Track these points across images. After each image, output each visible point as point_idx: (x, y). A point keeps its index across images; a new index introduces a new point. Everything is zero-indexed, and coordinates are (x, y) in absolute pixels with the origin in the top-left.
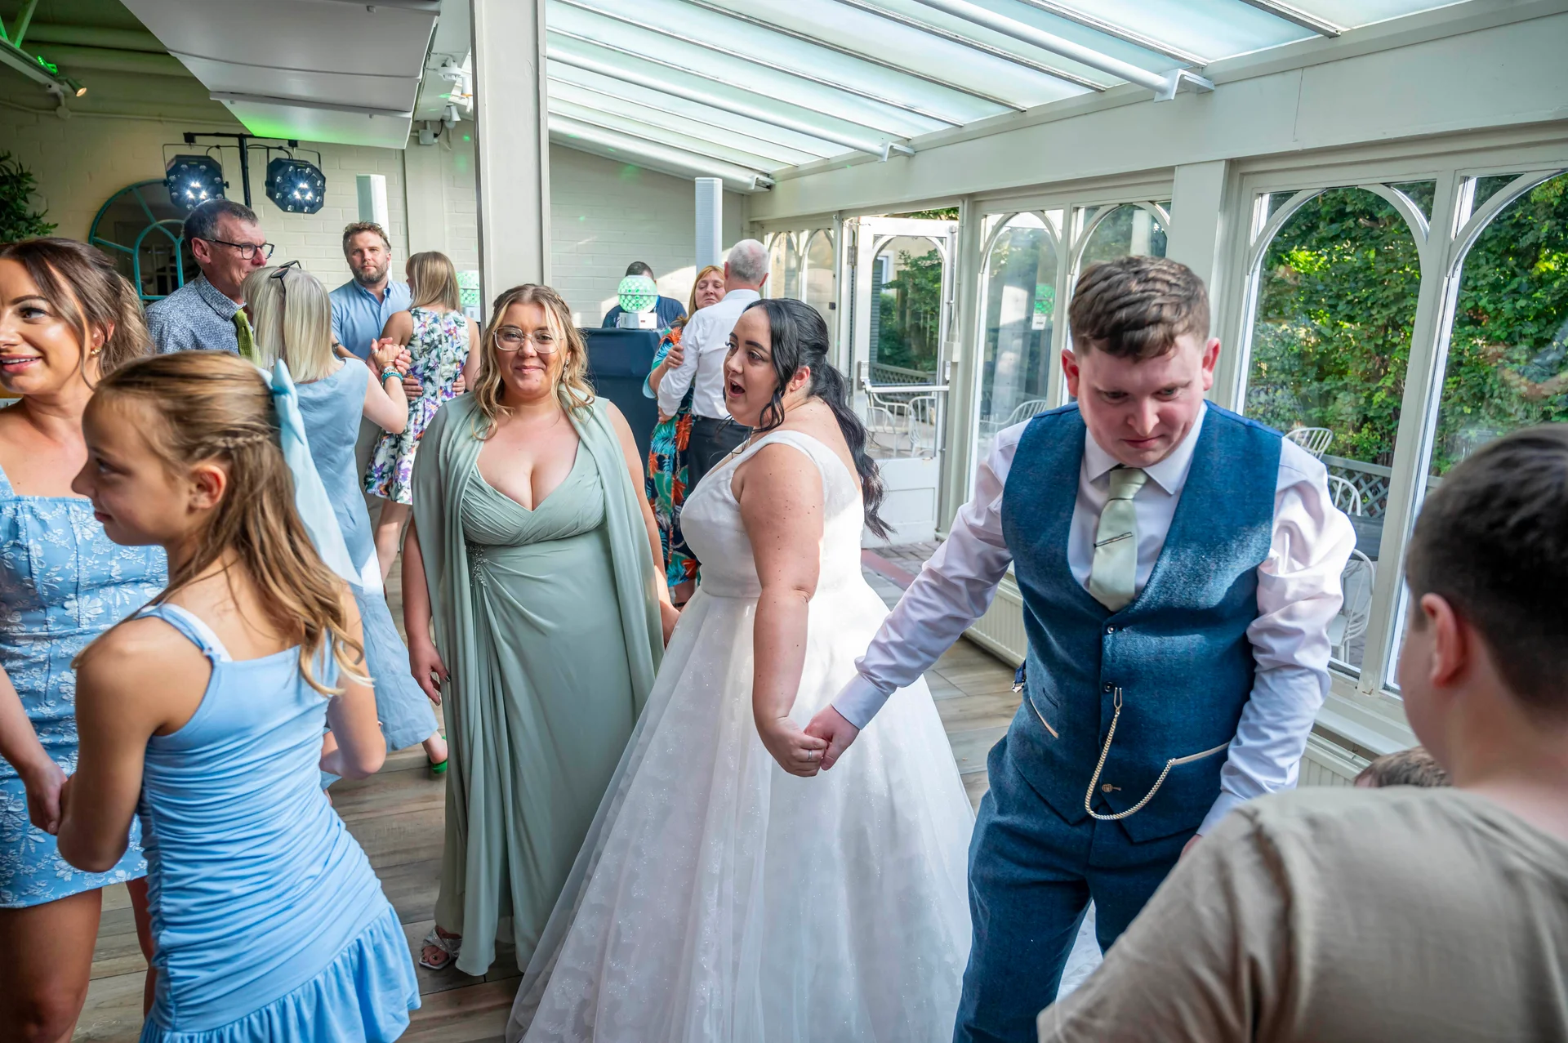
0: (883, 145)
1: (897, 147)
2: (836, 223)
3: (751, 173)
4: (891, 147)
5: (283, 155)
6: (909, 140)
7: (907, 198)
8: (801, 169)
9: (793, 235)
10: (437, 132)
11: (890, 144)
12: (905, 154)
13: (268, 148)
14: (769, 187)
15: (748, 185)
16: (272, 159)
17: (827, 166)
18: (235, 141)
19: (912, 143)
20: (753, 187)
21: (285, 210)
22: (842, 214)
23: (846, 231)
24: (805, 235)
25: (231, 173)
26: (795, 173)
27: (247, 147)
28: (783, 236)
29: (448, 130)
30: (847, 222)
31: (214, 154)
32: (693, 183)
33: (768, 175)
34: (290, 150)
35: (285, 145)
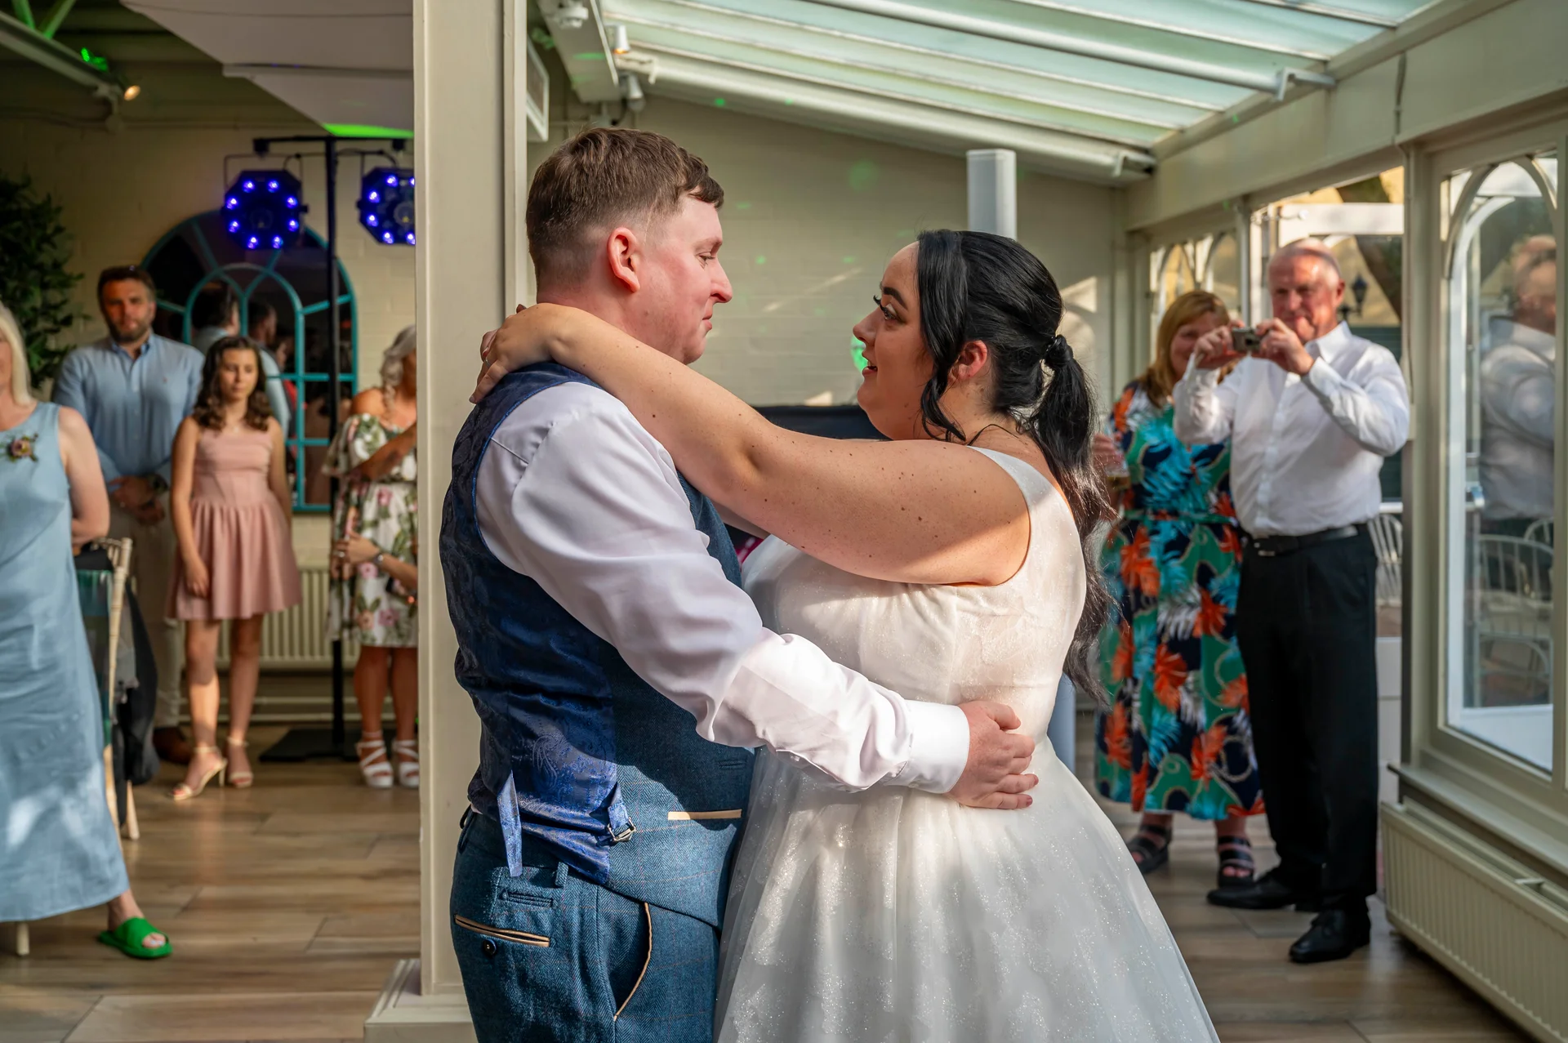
0: (1279, 74)
1: (1301, 74)
2: (1239, 218)
3: (1114, 150)
4: (1291, 77)
5: (384, 163)
6: (1325, 62)
7: (1329, 159)
8: (1190, 135)
9: (1189, 248)
10: (617, 116)
11: (1288, 71)
12: (1317, 86)
13: (363, 154)
14: (1149, 170)
15: (1110, 169)
16: (368, 169)
17: (1222, 125)
18: (320, 147)
19: (1332, 66)
20: (1118, 172)
21: (380, 239)
22: (1248, 202)
23: (1256, 232)
24: (1204, 247)
25: (314, 195)
26: (1183, 142)
27: (337, 154)
28: (1177, 250)
29: (633, 114)
30: (1258, 216)
31: (293, 168)
32: (962, 162)
33: (1145, 151)
34: (394, 154)
35: (387, 147)
